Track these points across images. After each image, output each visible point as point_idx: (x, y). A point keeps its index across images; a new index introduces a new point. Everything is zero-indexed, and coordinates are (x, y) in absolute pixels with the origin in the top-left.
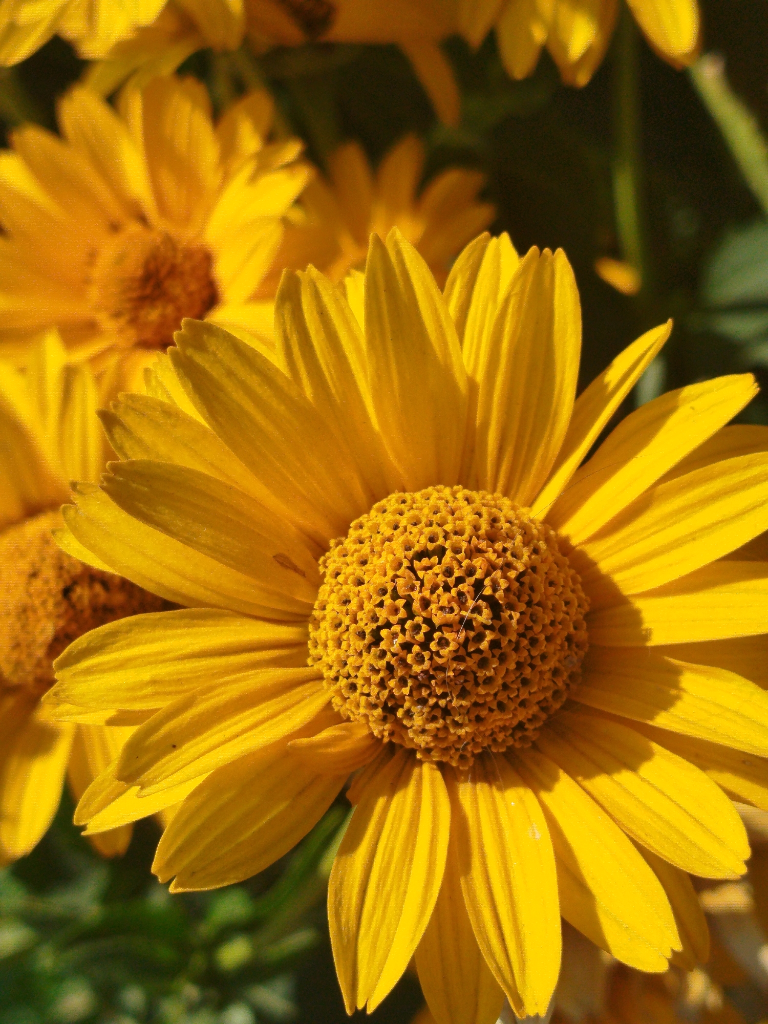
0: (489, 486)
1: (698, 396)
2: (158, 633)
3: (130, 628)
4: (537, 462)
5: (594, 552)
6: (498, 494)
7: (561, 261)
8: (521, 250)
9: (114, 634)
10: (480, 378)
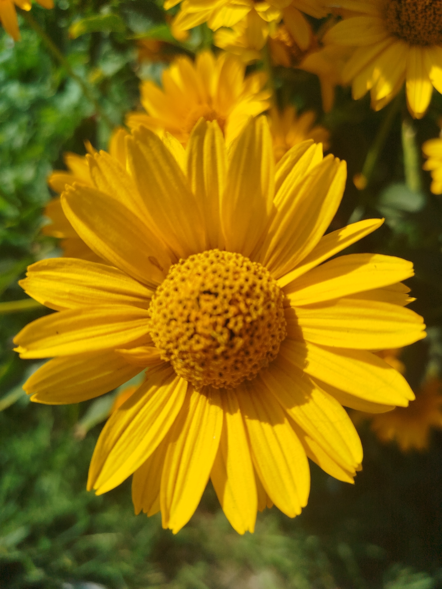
0: (264, 262)
1: (381, 262)
2: (84, 271)
3: (71, 264)
4: (290, 260)
5: (299, 313)
6: (266, 269)
7: (342, 168)
8: (325, 154)
9: (62, 264)
10: (280, 210)
